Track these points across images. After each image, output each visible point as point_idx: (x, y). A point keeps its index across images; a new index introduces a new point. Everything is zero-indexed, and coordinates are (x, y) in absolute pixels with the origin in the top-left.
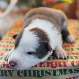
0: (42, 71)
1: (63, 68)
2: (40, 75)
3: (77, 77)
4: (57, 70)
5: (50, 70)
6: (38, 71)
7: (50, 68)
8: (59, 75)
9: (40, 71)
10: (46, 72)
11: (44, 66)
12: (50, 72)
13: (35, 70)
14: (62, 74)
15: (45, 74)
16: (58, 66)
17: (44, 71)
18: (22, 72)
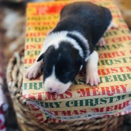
0: (97, 100)
1: (122, 94)
4: (115, 97)
5: (106, 98)
6: (92, 100)
7: (106, 96)
8: (117, 101)
9: (94, 100)
10: (102, 100)
11: (99, 94)
12: (107, 100)
15: (99, 102)
16: (116, 92)
17: (99, 100)
18: (72, 103)
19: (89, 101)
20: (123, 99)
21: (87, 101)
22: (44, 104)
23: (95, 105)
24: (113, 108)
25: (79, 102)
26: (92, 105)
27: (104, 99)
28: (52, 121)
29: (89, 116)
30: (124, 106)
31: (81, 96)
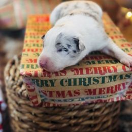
0: (89, 79)
1: (113, 74)
2: (87, 83)
3: (127, 83)
4: (107, 77)
5: (98, 77)
6: (85, 79)
7: (98, 75)
8: (109, 82)
9: (87, 79)
10: (94, 80)
11: (92, 73)
12: (99, 79)
13: (81, 79)
14: (111, 81)
15: (92, 81)
16: (107, 72)
17: (92, 79)
18: (66, 81)
20: (115, 81)
21: (80, 79)
22: (40, 82)
23: (88, 85)
24: (106, 91)
25: (72, 80)
26: (85, 85)
27: (97, 78)
28: (47, 105)
29: (83, 99)
30: (116, 90)
31: (75, 74)
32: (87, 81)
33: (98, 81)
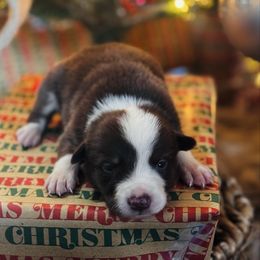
0: (74, 231)
2: (69, 242)
3: (174, 252)
4: (115, 231)
5: (94, 230)
6: (63, 231)
7: (95, 224)
8: (122, 244)
9: (68, 231)
11: (81, 218)
12: (97, 235)
13: (54, 229)
14: (128, 243)
15: (81, 239)
16: (118, 219)
17: (80, 232)
18: (19, 232)
19: (57, 232)
20: (139, 243)
21: (52, 230)
23: (72, 247)
25: (34, 232)
26: (64, 245)
27: (92, 233)
31: (40, 217)
32: (68, 237)
33: (95, 240)
